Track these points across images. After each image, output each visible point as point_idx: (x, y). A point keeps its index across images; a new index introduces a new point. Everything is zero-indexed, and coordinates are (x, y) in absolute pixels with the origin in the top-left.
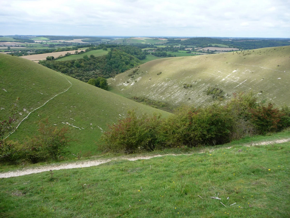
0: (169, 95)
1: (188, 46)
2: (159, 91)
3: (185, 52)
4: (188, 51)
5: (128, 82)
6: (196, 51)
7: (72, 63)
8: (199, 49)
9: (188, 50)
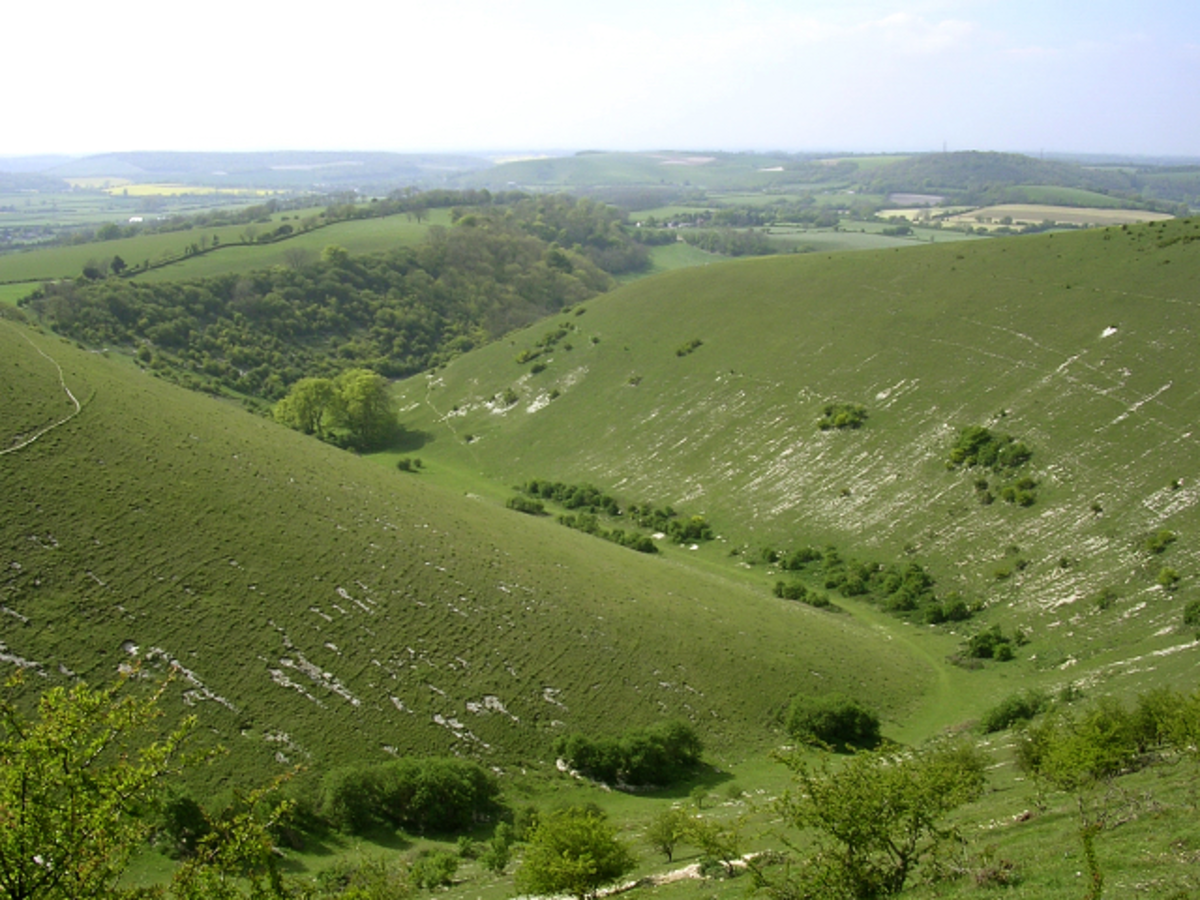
0: (730, 472)
1: (896, 198)
2: (679, 448)
3: (880, 227)
4: (894, 227)
5: (511, 399)
6: (937, 227)
7: (216, 294)
8: (956, 214)
9: (893, 220)
